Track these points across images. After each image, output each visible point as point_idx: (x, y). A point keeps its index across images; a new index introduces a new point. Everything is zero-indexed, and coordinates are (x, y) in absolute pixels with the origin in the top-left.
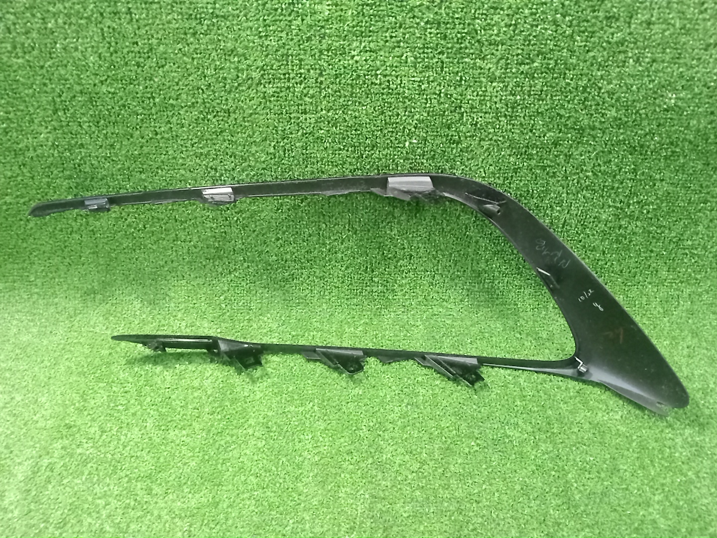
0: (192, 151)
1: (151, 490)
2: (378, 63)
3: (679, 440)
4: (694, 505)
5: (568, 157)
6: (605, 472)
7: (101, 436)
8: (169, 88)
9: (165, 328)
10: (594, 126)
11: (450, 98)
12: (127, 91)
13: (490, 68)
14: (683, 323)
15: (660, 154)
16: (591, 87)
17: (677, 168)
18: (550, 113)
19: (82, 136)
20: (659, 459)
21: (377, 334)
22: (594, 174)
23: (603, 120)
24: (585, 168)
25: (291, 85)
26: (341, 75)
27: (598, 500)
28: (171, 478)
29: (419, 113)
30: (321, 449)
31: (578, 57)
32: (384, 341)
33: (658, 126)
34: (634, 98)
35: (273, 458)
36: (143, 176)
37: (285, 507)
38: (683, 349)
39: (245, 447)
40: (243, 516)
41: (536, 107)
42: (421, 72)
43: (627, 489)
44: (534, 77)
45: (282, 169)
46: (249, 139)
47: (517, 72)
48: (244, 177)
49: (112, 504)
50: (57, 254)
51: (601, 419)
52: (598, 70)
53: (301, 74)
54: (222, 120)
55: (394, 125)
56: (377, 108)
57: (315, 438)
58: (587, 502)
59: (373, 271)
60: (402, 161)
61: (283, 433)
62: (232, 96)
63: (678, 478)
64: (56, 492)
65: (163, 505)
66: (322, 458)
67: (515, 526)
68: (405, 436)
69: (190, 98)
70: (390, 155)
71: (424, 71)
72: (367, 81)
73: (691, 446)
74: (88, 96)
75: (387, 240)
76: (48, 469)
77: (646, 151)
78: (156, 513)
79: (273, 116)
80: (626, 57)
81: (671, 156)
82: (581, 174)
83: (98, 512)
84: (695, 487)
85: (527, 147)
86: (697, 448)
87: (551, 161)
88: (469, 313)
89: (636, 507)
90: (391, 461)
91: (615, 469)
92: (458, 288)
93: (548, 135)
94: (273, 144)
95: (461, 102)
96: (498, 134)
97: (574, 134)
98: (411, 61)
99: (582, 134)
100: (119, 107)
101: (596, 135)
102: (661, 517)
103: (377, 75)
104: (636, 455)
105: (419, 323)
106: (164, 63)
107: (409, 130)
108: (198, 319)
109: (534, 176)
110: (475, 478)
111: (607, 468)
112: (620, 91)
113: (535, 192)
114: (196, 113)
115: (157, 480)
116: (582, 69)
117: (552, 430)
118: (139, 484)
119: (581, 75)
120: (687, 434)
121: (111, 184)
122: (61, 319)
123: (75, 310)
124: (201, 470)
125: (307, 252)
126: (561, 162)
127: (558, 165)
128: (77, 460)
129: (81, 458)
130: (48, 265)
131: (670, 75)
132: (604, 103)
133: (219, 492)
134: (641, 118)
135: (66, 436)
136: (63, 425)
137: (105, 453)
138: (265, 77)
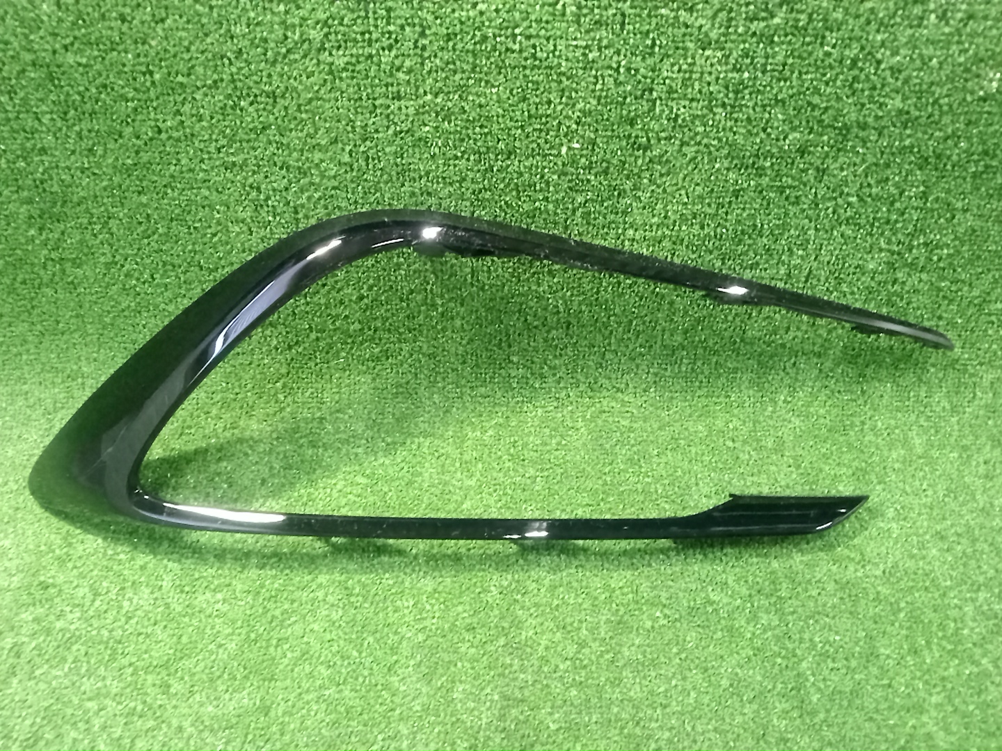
0: (219, 159)
1: (169, 686)
2: (517, 15)
3: (969, 609)
4: (990, 711)
5: (821, 172)
6: (856, 659)
7: (93, 601)
8: (175, 56)
9: (193, 431)
10: (865, 123)
11: (635, 75)
12: (107, 62)
13: (701, 26)
14: (980, 426)
15: (966, 170)
16: (865, 60)
17: (991, 192)
18: (796, 101)
19: (43, 135)
20: (938, 638)
21: (516, 442)
22: (861, 199)
23: (881, 114)
24: (846, 190)
25: (374, 52)
26: (456, 35)
27: (845, 703)
28: (198, 669)
29: (584, 98)
30: (427, 623)
31: (846, 10)
32: (526, 453)
33: (967, 125)
34: (932, 78)
35: (354, 636)
36: (144, 199)
37: (371, 715)
38: (978, 465)
39: (311, 619)
40: (307, 729)
41: (774, 92)
42: (588, 32)
43: (890, 686)
44: (772, 42)
45: (363, 188)
46: (309, 140)
47: (746, 32)
48: (305, 201)
49: (109, 709)
50: (22, 318)
51: (853, 576)
52: (878, 31)
53: (390, 33)
54: (264, 109)
55: (544, 119)
56: (515, 92)
57: (419, 606)
58: (828, 707)
59: (510, 346)
60: (555, 177)
61: (370, 598)
62: (279, 69)
63: (966, 668)
64: (24, 690)
65: (186, 711)
66: (428, 637)
67: (720, 743)
68: (556, 602)
69: (209, 73)
70: (537, 167)
71: (592, 30)
72: (498, 46)
73: (988, 619)
74: (45, 70)
75: (531, 300)
76: (12, 654)
77: (945, 165)
78: (175, 722)
79: (346, 103)
80: (925, 11)
81: (982, 173)
82: (839, 200)
83: (87, 722)
84: (993, 683)
85: (757, 156)
86: (996, 621)
87: (793, 178)
88: (657, 409)
89: (902, 713)
90: (534, 641)
91: (872, 654)
92: (640, 372)
93: (790, 137)
94: (348, 148)
95: (653, 82)
96: (712, 135)
97: (833, 135)
98: (572, 12)
99: (845, 136)
100: (97, 88)
101: (868, 137)
102: (941, 729)
103: (514, 36)
104: (904, 632)
105: (580, 424)
106: (164, 15)
107: (568, 127)
108: (243, 417)
109: (765, 203)
110: (661, 669)
111: (860, 653)
112: (911, 66)
113: (766, 226)
114: (221, 97)
115: (176, 671)
116: (852, 30)
117: (779, 594)
118: (150, 678)
119: (850, 39)
120: (981, 599)
121: (94, 211)
122: (34, 417)
123: (55, 402)
124: (244, 656)
125: (408, 317)
126: (809, 181)
127: (805, 185)
128: (56, 640)
129: (64, 635)
130: (9, 334)
131: (995, 41)
132: (883, 86)
133: (270, 691)
134: (941, 111)
135: (41, 602)
136: (35, 583)
137: (99, 629)
138: (332, 37)
